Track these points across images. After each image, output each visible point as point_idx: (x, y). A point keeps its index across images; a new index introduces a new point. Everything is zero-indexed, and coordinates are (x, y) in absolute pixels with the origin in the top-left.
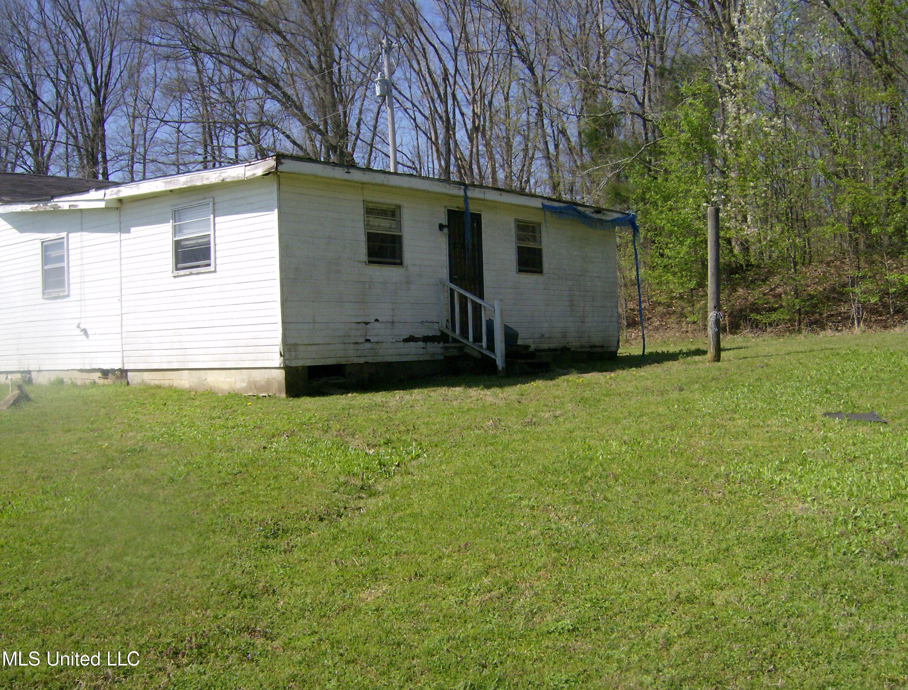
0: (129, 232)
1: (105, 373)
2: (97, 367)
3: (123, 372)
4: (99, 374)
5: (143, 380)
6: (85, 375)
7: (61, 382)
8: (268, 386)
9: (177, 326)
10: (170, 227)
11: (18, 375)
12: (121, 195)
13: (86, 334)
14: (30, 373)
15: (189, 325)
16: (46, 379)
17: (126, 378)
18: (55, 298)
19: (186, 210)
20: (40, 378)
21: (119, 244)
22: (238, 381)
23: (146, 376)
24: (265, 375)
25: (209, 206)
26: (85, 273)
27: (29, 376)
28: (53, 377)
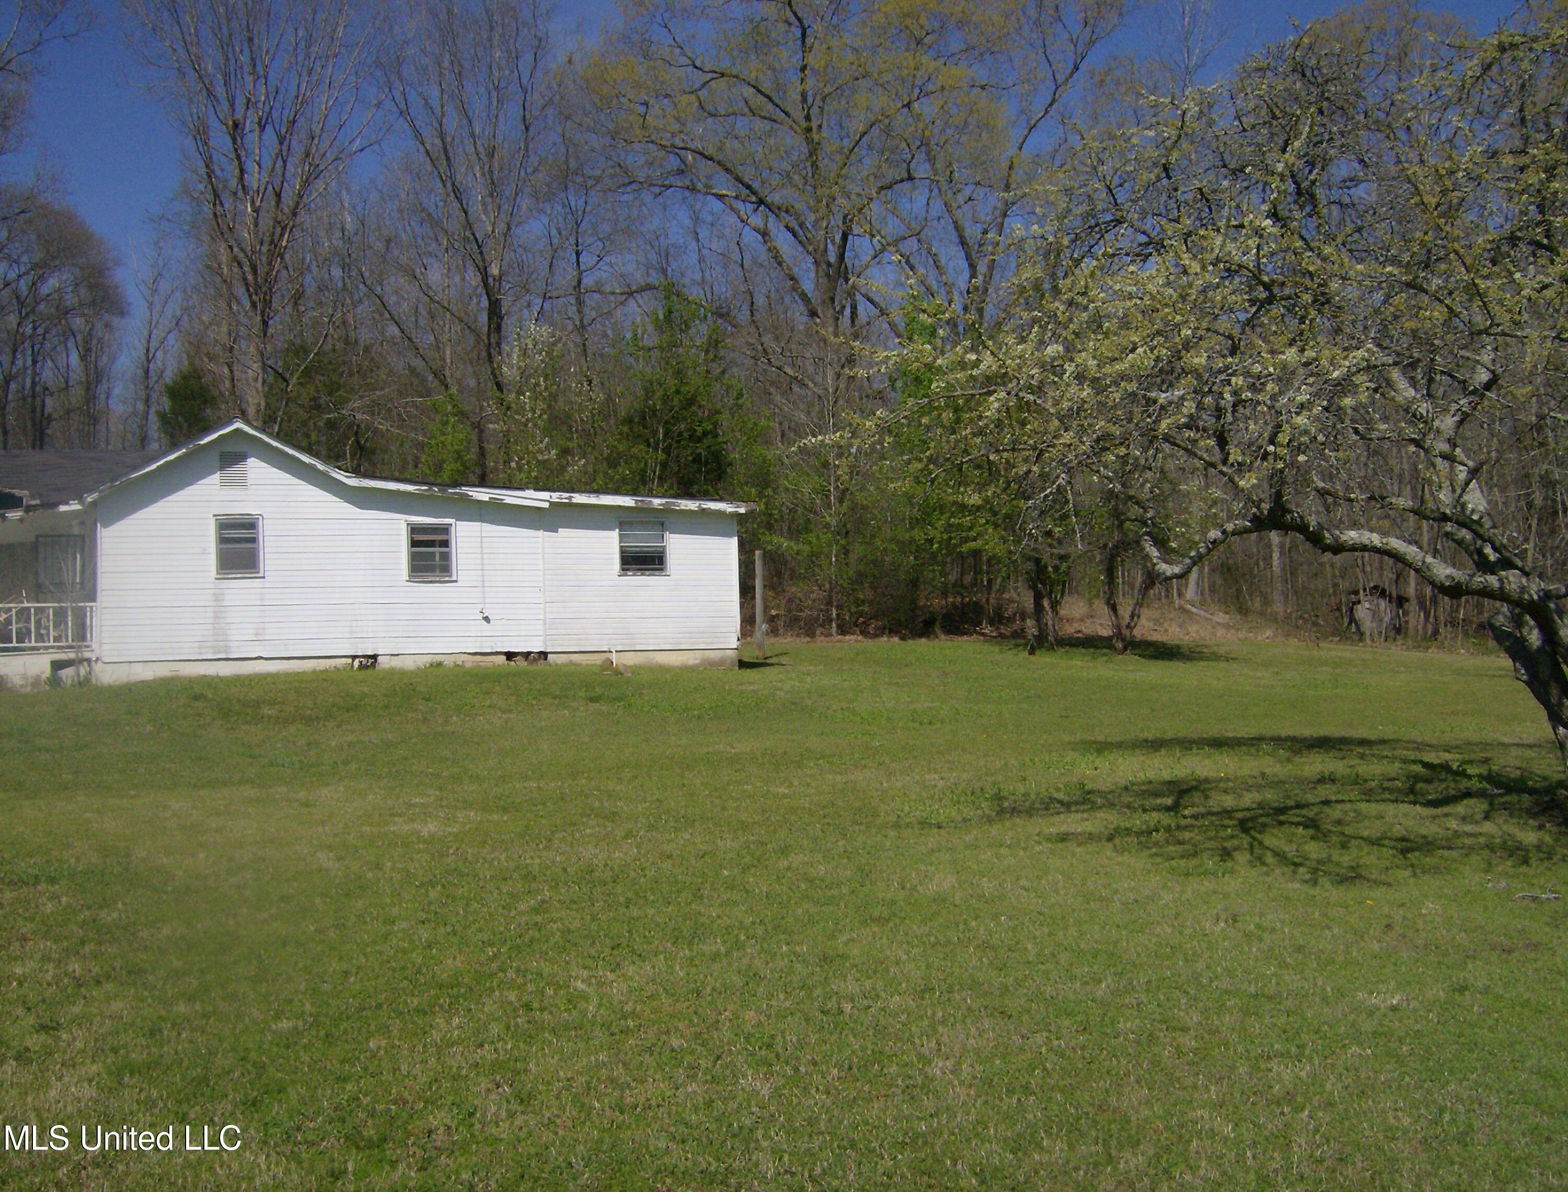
0: (556, 532)
1: (510, 656)
2: (500, 650)
3: (544, 655)
4: (504, 658)
5: (571, 661)
6: (479, 658)
7: (440, 664)
8: (721, 662)
9: (623, 615)
10: (615, 534)
11: (344, 660)
12: (574, 501)
13: (487, 619)
14: (375, 657)
15: (636, 615)
16: (409, 664)
17: (546, 659)
18: (431, 582)
19: (631, 523)
20: (396, 663)
21: (540, 540)
22: (691, 659)
23: (575, 657)
24: (718, 654)
25: (662, 524)
26: (486, 561)
27: (371, 661)
28: (423, 661)
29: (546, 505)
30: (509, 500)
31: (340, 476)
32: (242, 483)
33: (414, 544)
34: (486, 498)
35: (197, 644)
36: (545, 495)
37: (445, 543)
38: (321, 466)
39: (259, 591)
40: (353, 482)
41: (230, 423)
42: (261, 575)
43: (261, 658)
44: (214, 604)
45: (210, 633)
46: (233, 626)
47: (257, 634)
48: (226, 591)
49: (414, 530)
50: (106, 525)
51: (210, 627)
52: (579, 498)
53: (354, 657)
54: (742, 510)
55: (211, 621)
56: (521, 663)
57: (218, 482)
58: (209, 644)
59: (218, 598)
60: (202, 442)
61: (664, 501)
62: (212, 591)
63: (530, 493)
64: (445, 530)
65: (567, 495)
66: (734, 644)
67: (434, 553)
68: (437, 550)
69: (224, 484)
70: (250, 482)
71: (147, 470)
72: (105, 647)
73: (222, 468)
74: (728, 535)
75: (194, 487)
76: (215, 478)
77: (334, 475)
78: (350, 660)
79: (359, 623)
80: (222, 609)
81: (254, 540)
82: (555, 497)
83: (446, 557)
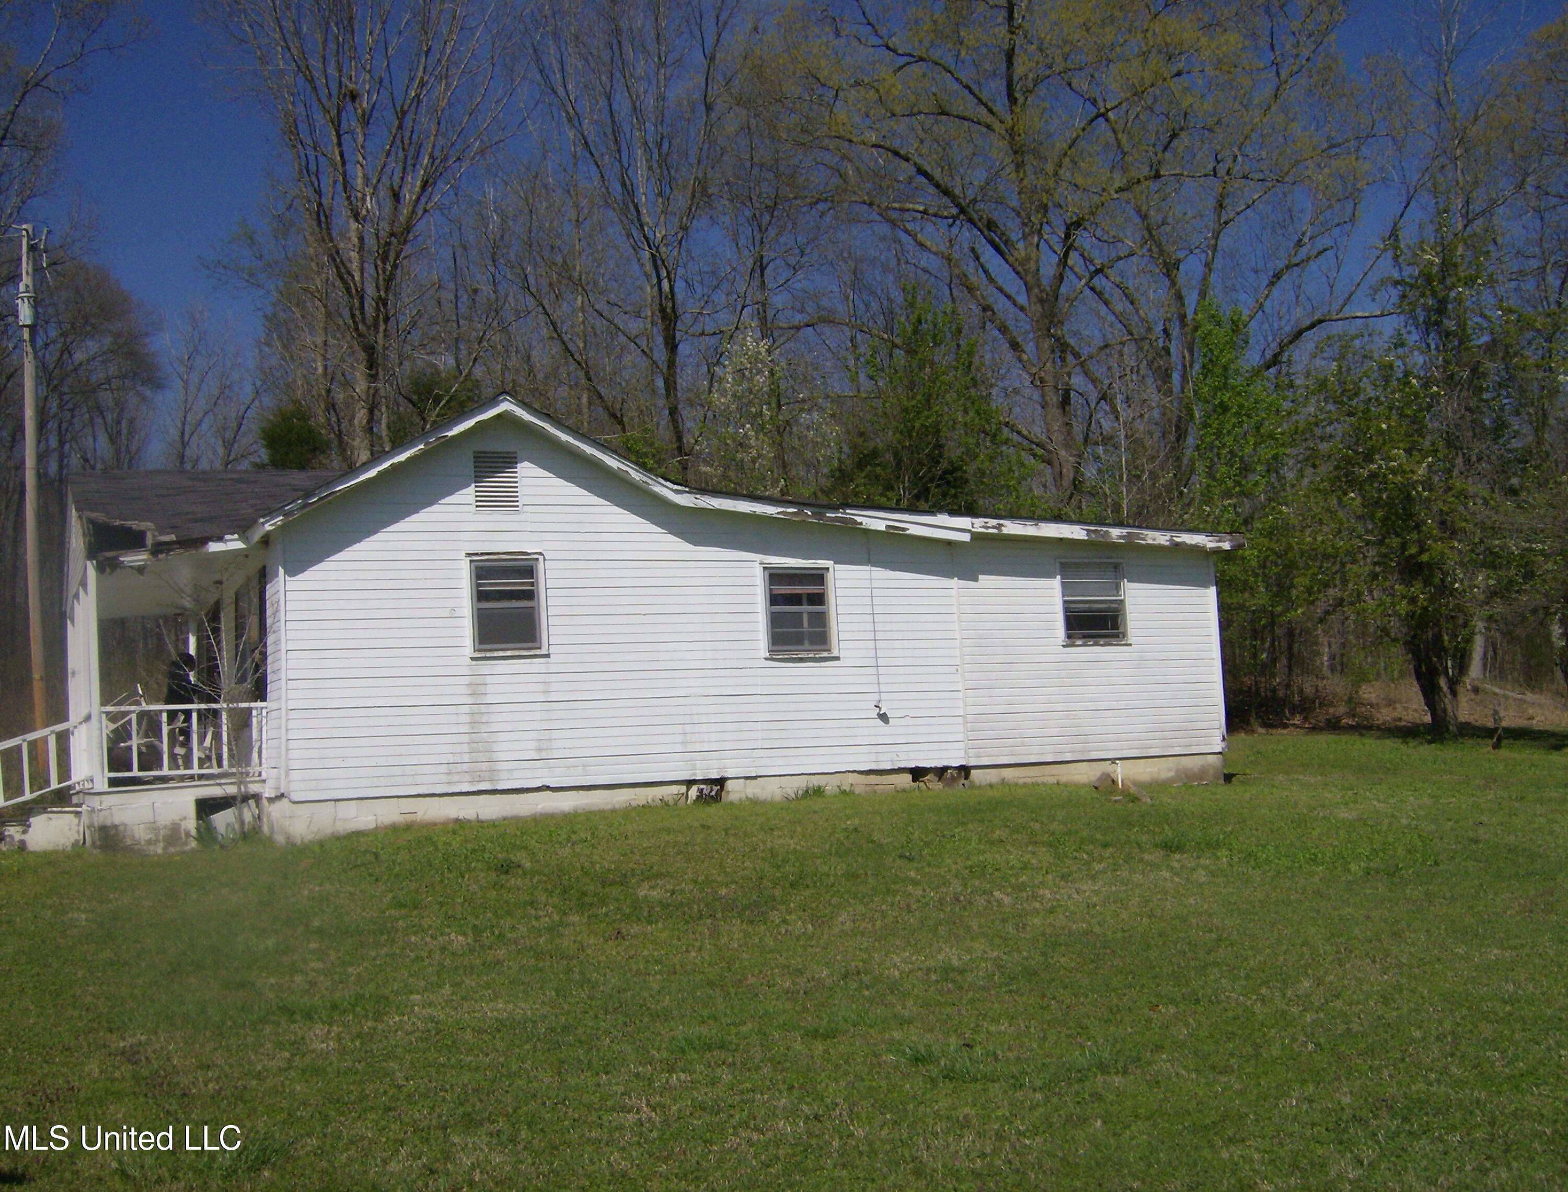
0: (976, 580)
1: (918, 773)
2: (903, 765)
3: (965, 770)
4: (908, 777)
5: (1003, 780)
6: (873, 779)
7: (818, 791)
8: (1202, 773)
9: (1071, 706)
10: (1056, 583)
11: (675, 789)
12: (1005, 531)
13: (884, 717)
14: (721, 782)
15: (1090, 705)
16: (769, 790)
17: (967, 777)
18: (801, 660)
19: (1077, 565)
20: (753, 790)
21: (954, 592)
22: (1162, 770)
23: (1008, 773)
24: (1197, 762)
25: (1116, 567)
26: (879, 627)
27: (716, 788)
28: (794, 786)
29: (966, 537)
30: (914, 530)
31: (665, 490)
32: (508, 501)
33: (774, 600)
34: (881, 526)
35: (443, 768)
36: (964, 522)
37: (819, 599)
38: (636, 475)
39: (541, 678)
40: (686, 500)
41: (493, 401)
42: (544, 651)
43: (548, 788)
44: (470, 700)
45: (465, 748)
46: (501, 737)
47: (539, 750)
48: (489, 679)
49: (775, 577)
50: (292, 571)
51: (465, 738)
52: (1012, 528)
53: (690, 783)
54: (1226, 546)
55: (466, 729)
56: (933, 783)
57: (472, 499)
58: (465, 767)
59: (476, 689)
60: (450, 434)
61: (1125, 531)
62: (467, 680)
63: (943, 519)
64: (819, 577)
65: (994, 522)
66: (1217, 745)
67: (800, 614)
68: (805, 608)
69: (482, 503)
70: (522, 500)
71: (362, 478)
72: (294, 775)
73: (479, 477)
74: (1204, 585)
75: (435, 508)
76: (468, 494)
77: (657, 489)
78: (683, 789)
79: (697, 728)
80: (483, 709)
81: (529, 595)
82: (978, 524)
83: (821, 620)
